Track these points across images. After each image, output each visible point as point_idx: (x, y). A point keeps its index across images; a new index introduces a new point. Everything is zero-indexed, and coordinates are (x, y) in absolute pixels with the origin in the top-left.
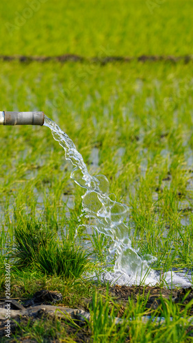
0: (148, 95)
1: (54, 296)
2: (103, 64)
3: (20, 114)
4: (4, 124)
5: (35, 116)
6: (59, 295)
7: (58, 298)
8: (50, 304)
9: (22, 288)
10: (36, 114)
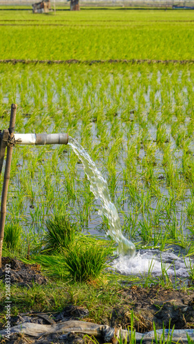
0: (118, 84)
1: (81, 311)
2: (90, 65)
3: (48, 136)
4: (36, 144)
5: (61, 137)
6: (87, 311)
7: (85, 313)
8: (77, 320)
9: (53, 301)
10: (62, 136)
